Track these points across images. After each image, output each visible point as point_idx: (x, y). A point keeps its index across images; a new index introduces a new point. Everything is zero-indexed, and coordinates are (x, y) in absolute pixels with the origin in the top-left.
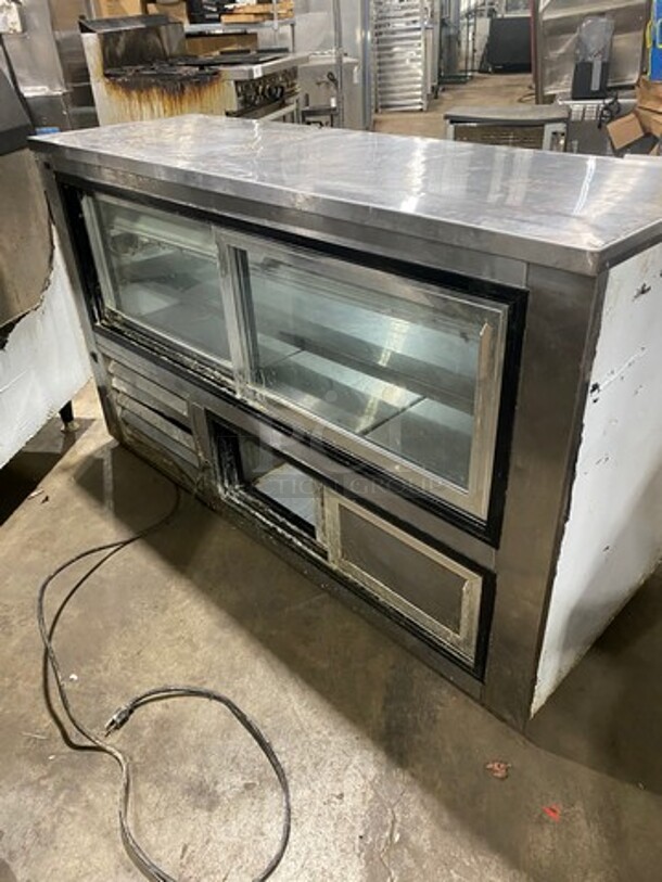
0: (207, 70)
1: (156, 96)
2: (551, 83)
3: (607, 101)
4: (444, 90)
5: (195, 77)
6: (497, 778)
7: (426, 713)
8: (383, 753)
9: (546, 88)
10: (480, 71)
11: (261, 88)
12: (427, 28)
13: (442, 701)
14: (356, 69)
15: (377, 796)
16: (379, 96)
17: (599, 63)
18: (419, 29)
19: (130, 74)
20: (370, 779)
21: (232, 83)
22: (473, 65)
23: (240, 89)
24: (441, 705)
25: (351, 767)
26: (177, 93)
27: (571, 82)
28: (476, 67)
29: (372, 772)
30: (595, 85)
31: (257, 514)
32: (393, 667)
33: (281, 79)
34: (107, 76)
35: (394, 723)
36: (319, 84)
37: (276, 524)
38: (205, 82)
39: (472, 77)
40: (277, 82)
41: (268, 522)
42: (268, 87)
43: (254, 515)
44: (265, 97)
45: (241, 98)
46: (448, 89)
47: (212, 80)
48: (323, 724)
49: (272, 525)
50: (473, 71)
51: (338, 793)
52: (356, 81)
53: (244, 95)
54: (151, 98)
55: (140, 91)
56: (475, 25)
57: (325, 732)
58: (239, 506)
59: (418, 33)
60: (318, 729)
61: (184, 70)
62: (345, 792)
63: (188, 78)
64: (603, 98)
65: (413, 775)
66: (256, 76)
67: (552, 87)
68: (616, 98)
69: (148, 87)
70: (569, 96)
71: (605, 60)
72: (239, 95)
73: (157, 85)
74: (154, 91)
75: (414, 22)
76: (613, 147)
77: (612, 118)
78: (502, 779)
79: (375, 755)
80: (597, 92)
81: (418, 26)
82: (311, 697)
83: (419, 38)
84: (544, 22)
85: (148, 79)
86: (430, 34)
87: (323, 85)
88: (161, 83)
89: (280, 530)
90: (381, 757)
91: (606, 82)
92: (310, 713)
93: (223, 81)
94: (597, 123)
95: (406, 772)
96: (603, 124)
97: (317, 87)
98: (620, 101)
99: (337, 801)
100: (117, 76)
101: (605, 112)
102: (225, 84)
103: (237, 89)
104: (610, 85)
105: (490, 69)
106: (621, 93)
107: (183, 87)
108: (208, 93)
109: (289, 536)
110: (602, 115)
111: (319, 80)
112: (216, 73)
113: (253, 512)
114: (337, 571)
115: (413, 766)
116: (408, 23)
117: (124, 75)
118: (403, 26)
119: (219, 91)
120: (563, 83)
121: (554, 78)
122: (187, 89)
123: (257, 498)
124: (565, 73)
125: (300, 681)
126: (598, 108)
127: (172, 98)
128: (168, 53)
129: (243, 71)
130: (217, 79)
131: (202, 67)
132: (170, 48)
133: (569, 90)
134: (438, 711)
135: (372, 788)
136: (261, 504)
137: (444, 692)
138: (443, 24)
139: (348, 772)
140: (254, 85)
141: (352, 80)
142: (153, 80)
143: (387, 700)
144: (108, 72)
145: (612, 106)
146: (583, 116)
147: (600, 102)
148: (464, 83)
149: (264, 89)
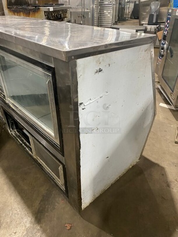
0: (37, 8)
1: (22, 15)
2: (143, 20)
3: (157, 26)
4: (119, 22)
5: (33, 10)
6: (67, 229)
7: (52, 206)
8: (34, 219)
9: (141, 22)
10: (131, 18)
11: (53, 14)
12: (114, 4)
13: (59, 202)
14: (90, 13)
15: (27, 233)
16: (100, 23)
17: (156, 14)
18: (111, 4)
19: (15, 8)
20: (27, 228)
21: (43, 12)
22: (128, 16)
23: (46, 14)
24: (58, 203)
25: (22, 223)
26: (28, 14)
27: (148, 20)
28: (129, 16)
29: (28, 225)
30: (154, 21)
31: (18, 139)
32: (47, 190)
33: (61, 12)
34: (8, 8)
35: (41, 208)
36: (79, 17)
37: (23, 143)
38: (36, 11)
39: (128, 19)
40: (60, 14)
41: (21, 142)
42: (56, 14)
43: (17, 140)
44: (55, 17)
45: (47, 17)
46: (121, 22)
47: (38, 11)
48: (19, 208)
49: (21, 143)
50: (128, 18)
51: (15, 232)
52: (90, 17)
53: (48, 16)
54: (21, 15)
55: (18, 13)
56: (129, 5)
57: (18, 211)
58: (14, 136)
59: (111, 5)
60: (17, 209)
61: (30, 8)
62: (17, 231)
63: (31, 10)
64: (156, 25)
65: (41, 227)
66: (51, 10)
67: (143, 21)
68: (160, 25)
69: (20, 12)
70: (147, 24)
71: (157, 14)
72: (45, 16)
73: (22, 11)
74: (22, 13)
75: (111, 2)
76: (158, 39)
77: (159, 31)
78: (69, 230)
79: (32, 219)
80: (155, 23)
81: (111, 3)
82: (19, 199)
83: (111, 7)
84: (141, 2)
85: (20, 9)
86: (115, 6)
87: (80, 17)
88: (23, 11)
89: (23, 145)
90: (33, 220)
91: (158, 21)
92: (16, 203)
93: (41, 11)
94: (154, 32)
95: (39, 225)
96: (156, 33)
97: (78, 18)
98: (161, 26)
99: (14, 234)
100: (11, 8)
101: (157, 29)
102: (41, 12)
103: (45, 14)
104: (159, 21)
105: (133, 18)
106: (161, 24)
107: (30, 13)
108: (37, 14)
109: (25, 147)
110: (156, 30)
111: (79, 16)
112: (39, 9)
113: (17, 138)
114: (35, 159)
115: (42, 224)
116: (109, 2)
117: (13, 8)
118: (107, 3)
119: (40, 14)
120: (146, 20)
121: (144, 19)
122: (31, 13)
123: (20, 134)
124: (147, 18)
125: (17, 193)
126: (155, 27)
127: (27, 15)
128: (30, 3)
129: (47, 8)
130: (39, 10)
131: (36, 7)
132: (30, 2)
133: (147, 22)
134: (56, 205)
135: (27, 231)
136: (21, 136)
137: (60, 199)
138: (120, 4)
139: (21, 225)
140: (51, 13)
141: (88, 16)
142: (21, 10)
143: (41, 201)
144: (9, 7)
145: (158, 27)
146: (151, 30)
147: (156, 26)
148: (125, 21)
149: (54, 15)
